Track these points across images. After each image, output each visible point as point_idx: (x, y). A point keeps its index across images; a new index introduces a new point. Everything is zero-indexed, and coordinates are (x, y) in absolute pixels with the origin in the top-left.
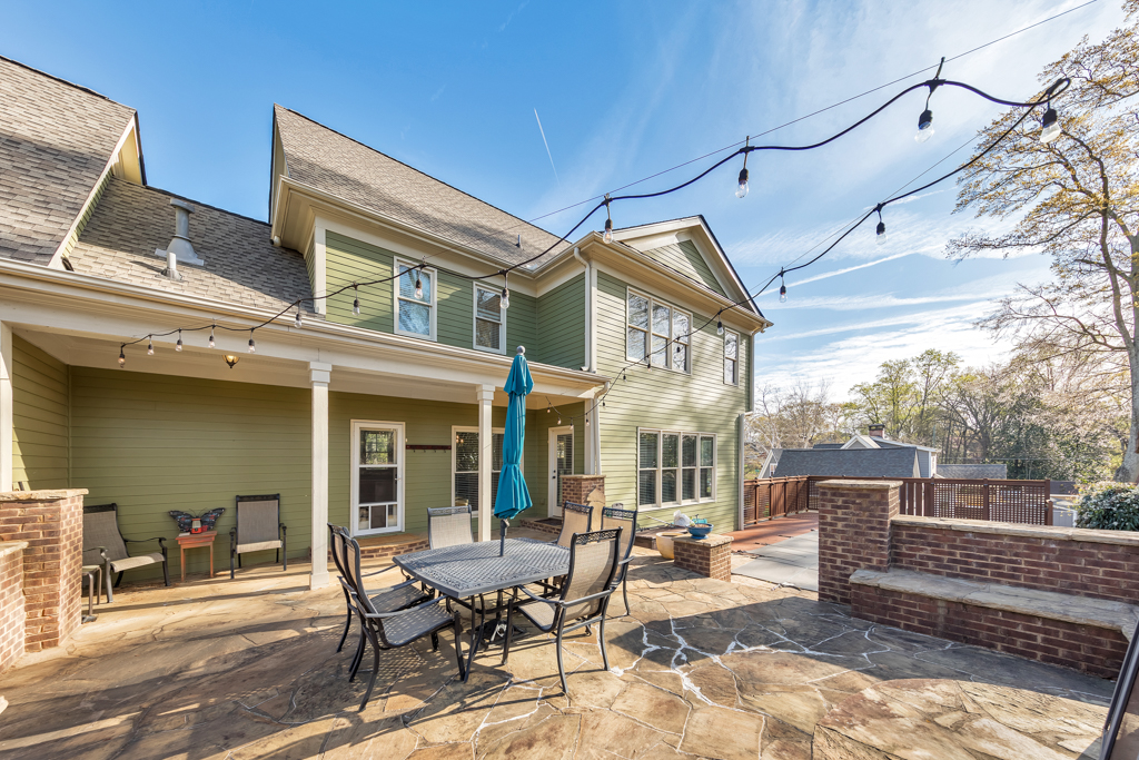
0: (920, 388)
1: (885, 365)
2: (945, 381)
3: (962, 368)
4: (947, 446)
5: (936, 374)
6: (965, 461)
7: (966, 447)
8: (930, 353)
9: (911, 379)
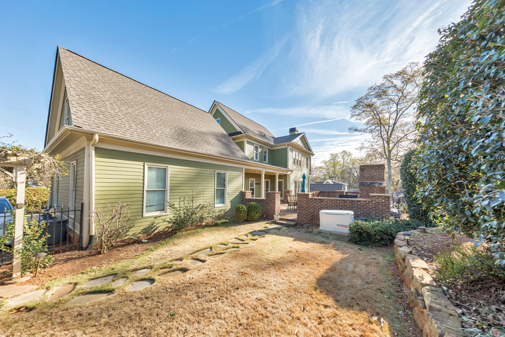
0: (342, 163)
1: (331, 154)
2: (348, 161)
3: (353, 157)
4: (349, 183)
5: (346, 159)
6: (354, 188)
7: (354, 183)
8: (344, 151)
9: (339, 160)
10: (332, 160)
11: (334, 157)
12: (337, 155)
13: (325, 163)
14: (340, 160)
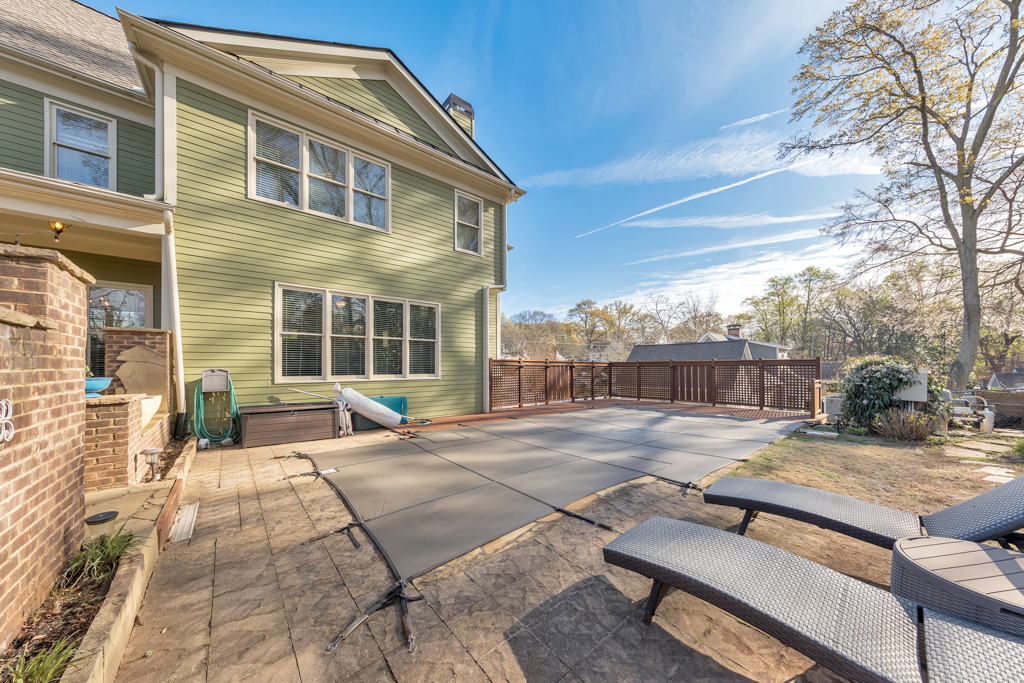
0: (803, 301)
1: (771, 280)
5: (816, 289)
8: (810, 269)
9: (795, 293)
10: (772, 294)
11: (779, 286)
12: (788, 280)
13: (755, 303)
14: (800, 292)
